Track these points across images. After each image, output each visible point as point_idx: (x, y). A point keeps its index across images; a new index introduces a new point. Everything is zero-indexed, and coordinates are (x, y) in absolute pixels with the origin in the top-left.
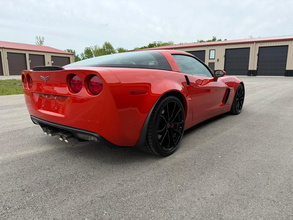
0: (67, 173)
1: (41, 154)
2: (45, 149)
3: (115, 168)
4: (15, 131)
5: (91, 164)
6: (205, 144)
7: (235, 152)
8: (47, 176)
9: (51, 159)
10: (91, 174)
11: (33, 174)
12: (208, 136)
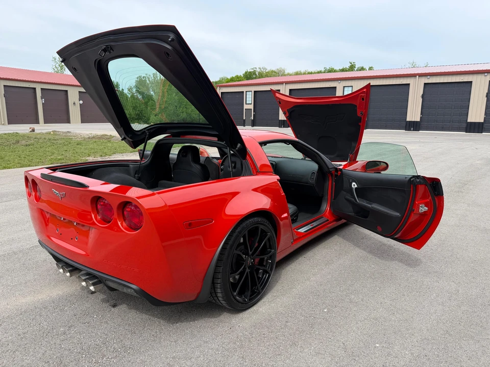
0: (91, 341)
1: (54, 302)
2: (60, 293)
3: (164, 334)
4: (15, 253)
5: (130, 325)
6: (308, 283)
7: (351, 302)
8: (61, 348)
9: (68, 313)
10: (127, 343)
11: (40, 343)
12: (316, 267)
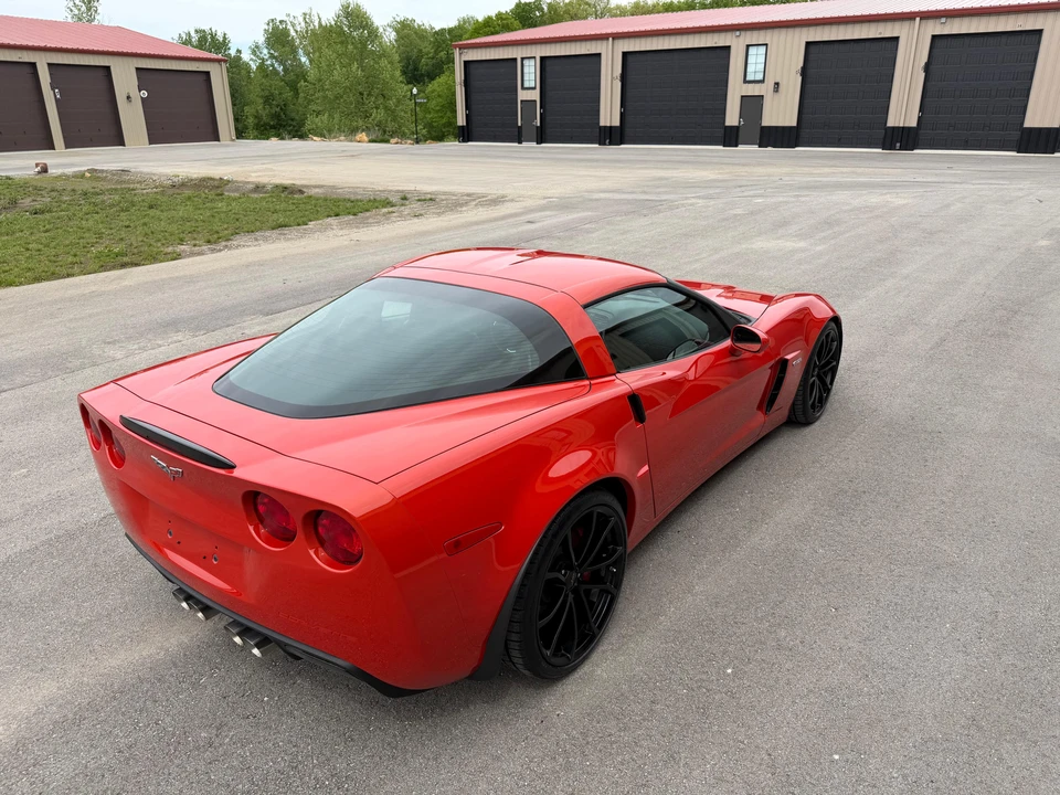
0: (266, 763)
1: (175, 665)
2: (185, 639)
3: (410, 740)
4: (71, 536)
5: (339, 720)
6: (690, 598)
7: (779, 647)
8: (209, 779)
9: (209, 691)
10: (341, 765)
11: (166, 771)
12: (704, 556)
